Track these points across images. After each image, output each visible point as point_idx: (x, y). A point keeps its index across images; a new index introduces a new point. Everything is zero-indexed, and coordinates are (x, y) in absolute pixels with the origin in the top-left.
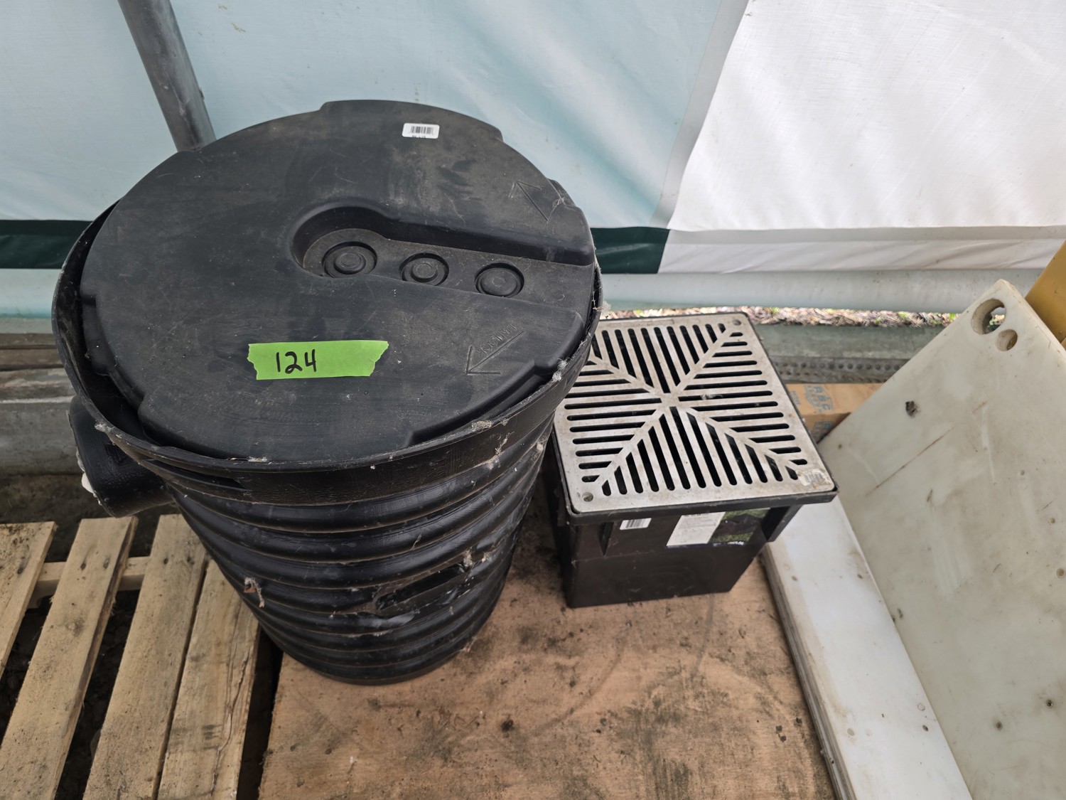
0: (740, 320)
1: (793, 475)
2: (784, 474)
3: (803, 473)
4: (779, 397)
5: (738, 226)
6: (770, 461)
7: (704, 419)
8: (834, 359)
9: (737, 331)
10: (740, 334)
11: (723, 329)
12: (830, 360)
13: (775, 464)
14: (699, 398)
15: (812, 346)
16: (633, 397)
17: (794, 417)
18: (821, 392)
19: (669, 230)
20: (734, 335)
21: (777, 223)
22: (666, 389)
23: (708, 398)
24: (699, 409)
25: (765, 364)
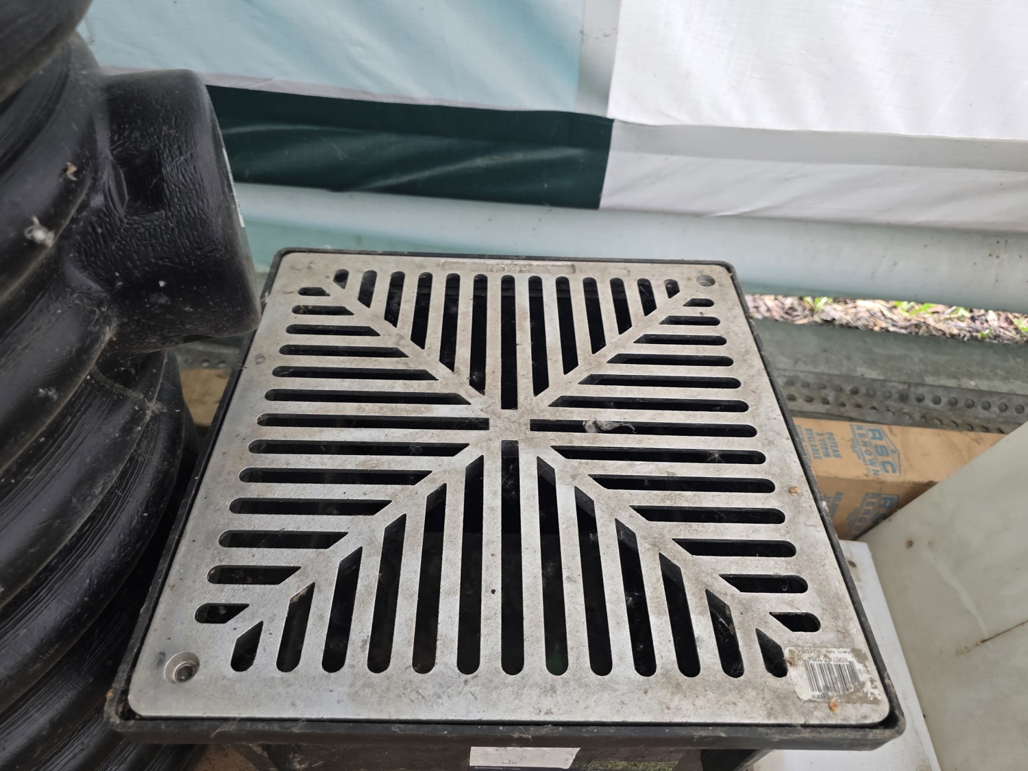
0: (714, 277)
1: (776, 663)
2: (751, 654)
3: (806, 656)
4: (771, 443)
5: (739, 120)
6: (718, 611)
7: (574, 477)
8: (909, 385)
9: (702, 295)
10: (708, 303)
11: (673, 289)
12: (901, 387)
13: (729, 620)
14: (578, 427)
15: (872, 363)
16: (429, 410)
17: (801, 495)
18: (881, 439)
19: (612, 121)
20: (694, 303)
21: (816, 120)
22: (509, 400)
23: (599, 429)
24: (569, 453)
25: (751, 366)
